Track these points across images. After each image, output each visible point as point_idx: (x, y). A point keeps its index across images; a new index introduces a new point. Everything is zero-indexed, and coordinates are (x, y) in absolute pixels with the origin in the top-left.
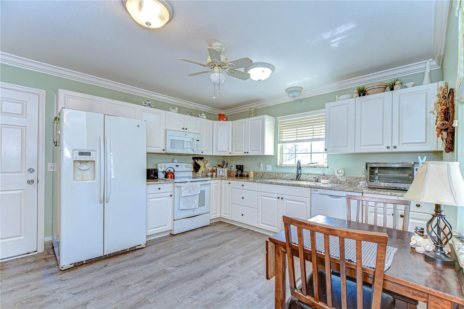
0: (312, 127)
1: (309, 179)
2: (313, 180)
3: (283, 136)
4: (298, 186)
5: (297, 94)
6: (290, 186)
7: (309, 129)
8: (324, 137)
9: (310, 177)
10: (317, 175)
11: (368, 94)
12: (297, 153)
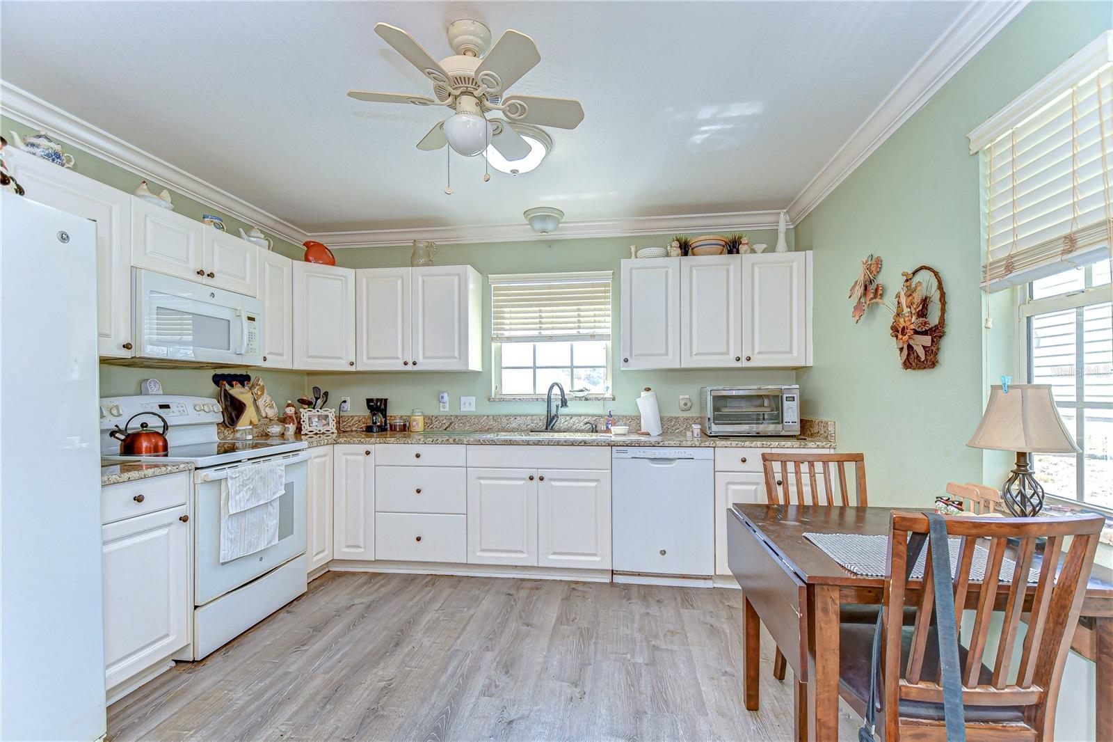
0: (576, 308)
1: (574, 427)
2: (583, 428)
3: (503, 324)
4: (583, 444)
5: (550, 226)
6: (562, 445)
7: (569, 312)
8: (609, 331)
9: (577, 421)
10: (593, 416)
11: (694, 254)
12: (539, 368)
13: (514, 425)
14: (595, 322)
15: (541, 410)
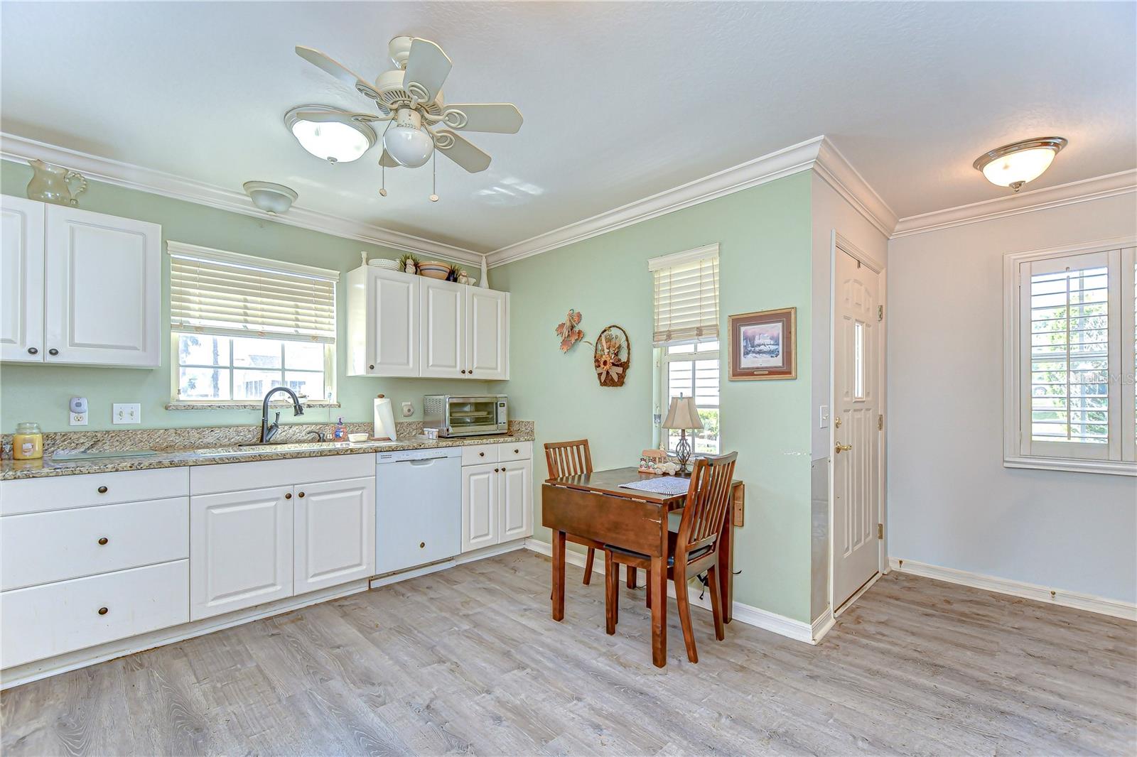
0: (294, 303)
1: (294, 437)
2: (305, 438)
4: (349, 452)
5: (280, 206)
7: (287, 307)
8: (333, 334)
9: (297, 431)
10: (316, 424)
12: (236, 368)
13: (210, 440)
14: (316, 322)
15: (255, 419)
